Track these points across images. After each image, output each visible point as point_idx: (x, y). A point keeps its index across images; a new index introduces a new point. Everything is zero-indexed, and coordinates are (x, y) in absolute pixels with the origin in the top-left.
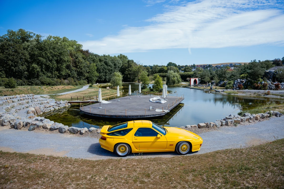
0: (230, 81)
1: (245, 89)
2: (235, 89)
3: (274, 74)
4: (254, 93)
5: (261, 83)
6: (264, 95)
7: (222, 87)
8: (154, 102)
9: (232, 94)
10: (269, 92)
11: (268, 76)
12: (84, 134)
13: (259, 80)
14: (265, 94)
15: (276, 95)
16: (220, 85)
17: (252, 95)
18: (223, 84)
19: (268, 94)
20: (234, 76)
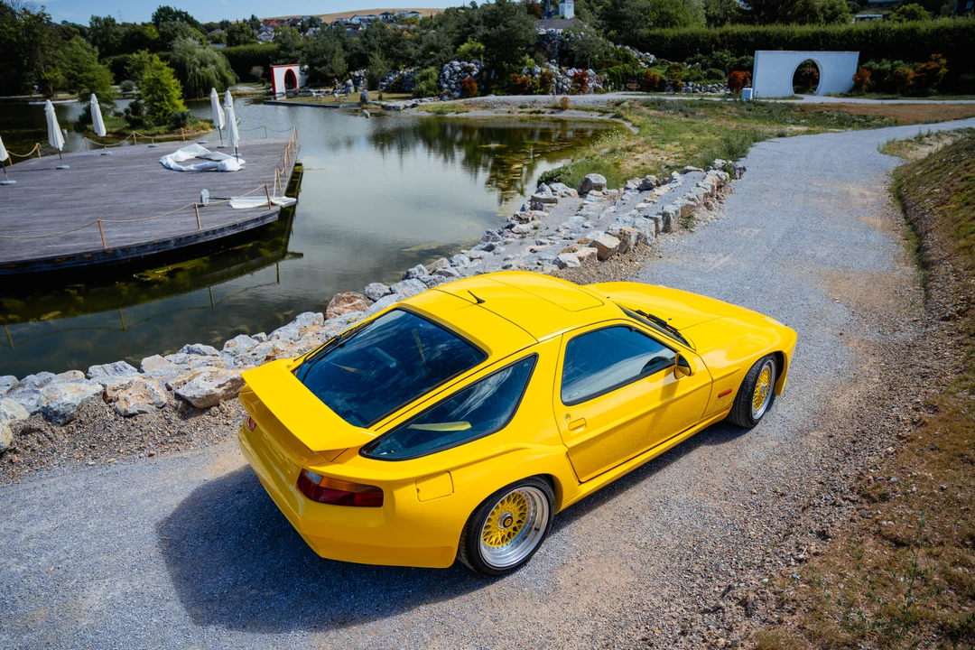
0: (426, 68)
1: (485, 93)
2: (446, 97)
3: (562, 41)
4: (521, 107)
5: (531, 72)
6: (551, 110)
7: (393, 92)
8: (192, 167)
9: (449, 115)
10: (564, 101)
11: (545, 49)
12: (15, 451)
13: (524, 63)
14: (555, 107)
15: (586, 110)
16: (387, 86)
17: (516, 114)
18: (396, 83)
19: (562, 107)
20: (438, 51)
